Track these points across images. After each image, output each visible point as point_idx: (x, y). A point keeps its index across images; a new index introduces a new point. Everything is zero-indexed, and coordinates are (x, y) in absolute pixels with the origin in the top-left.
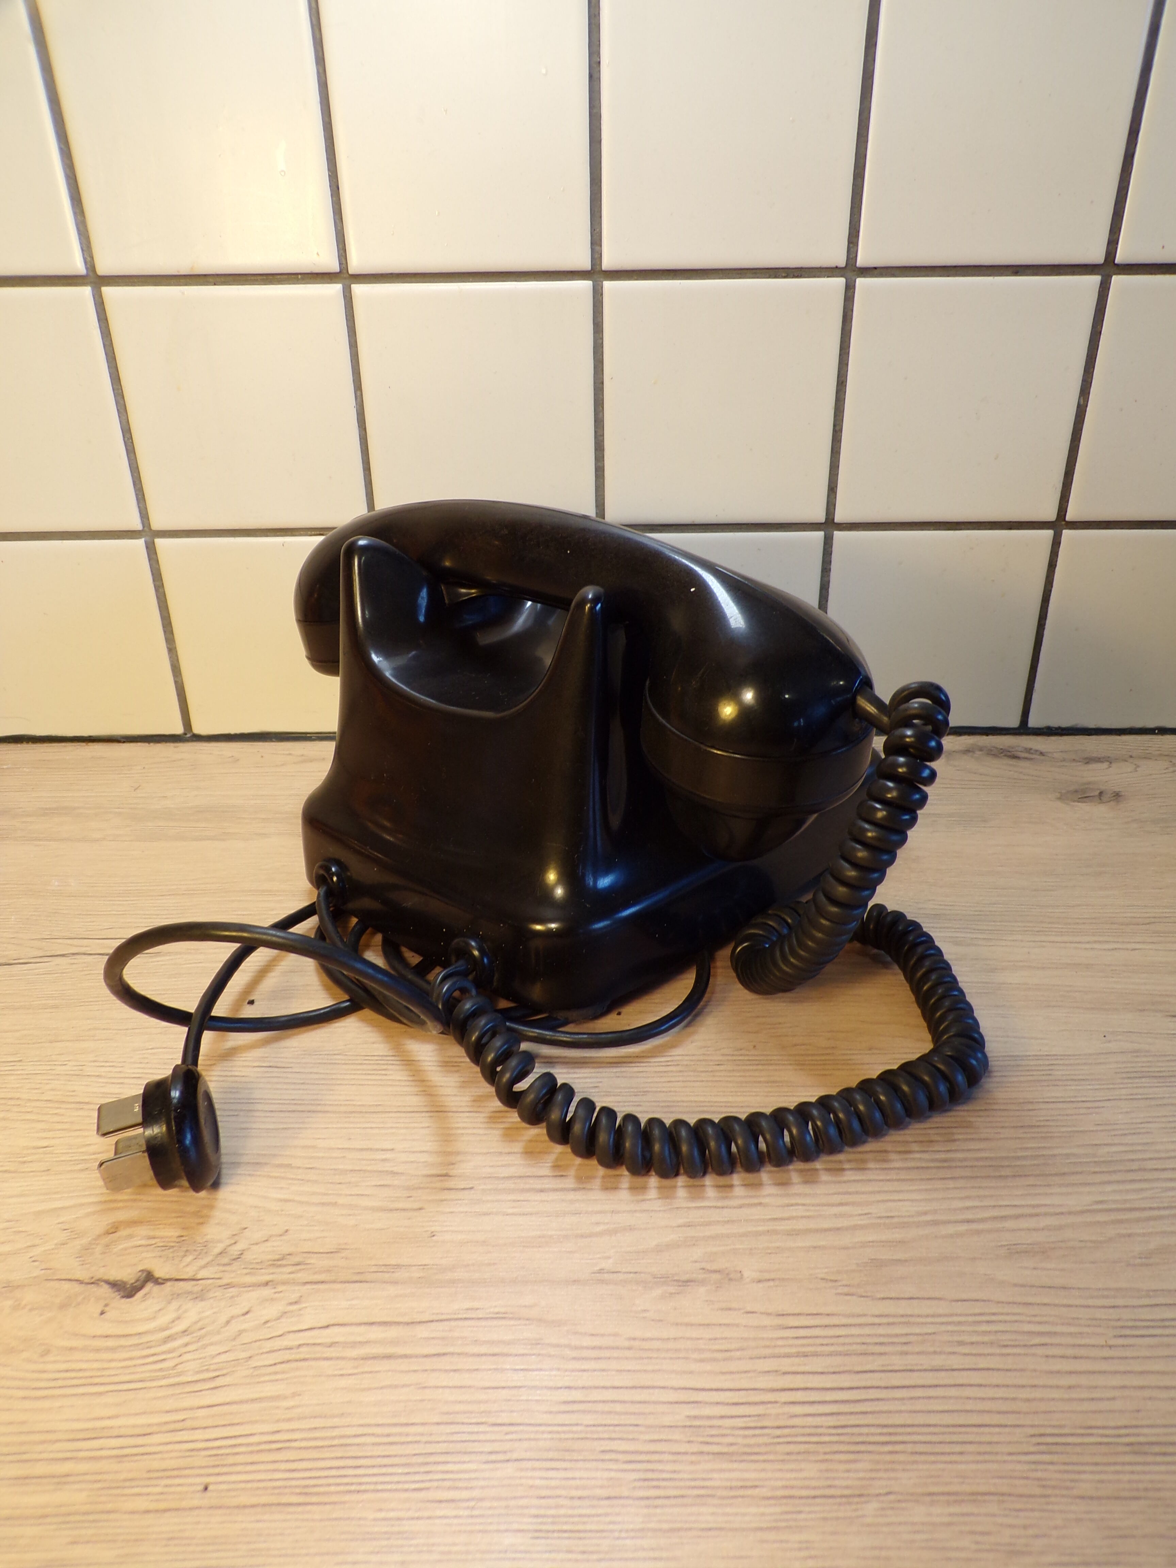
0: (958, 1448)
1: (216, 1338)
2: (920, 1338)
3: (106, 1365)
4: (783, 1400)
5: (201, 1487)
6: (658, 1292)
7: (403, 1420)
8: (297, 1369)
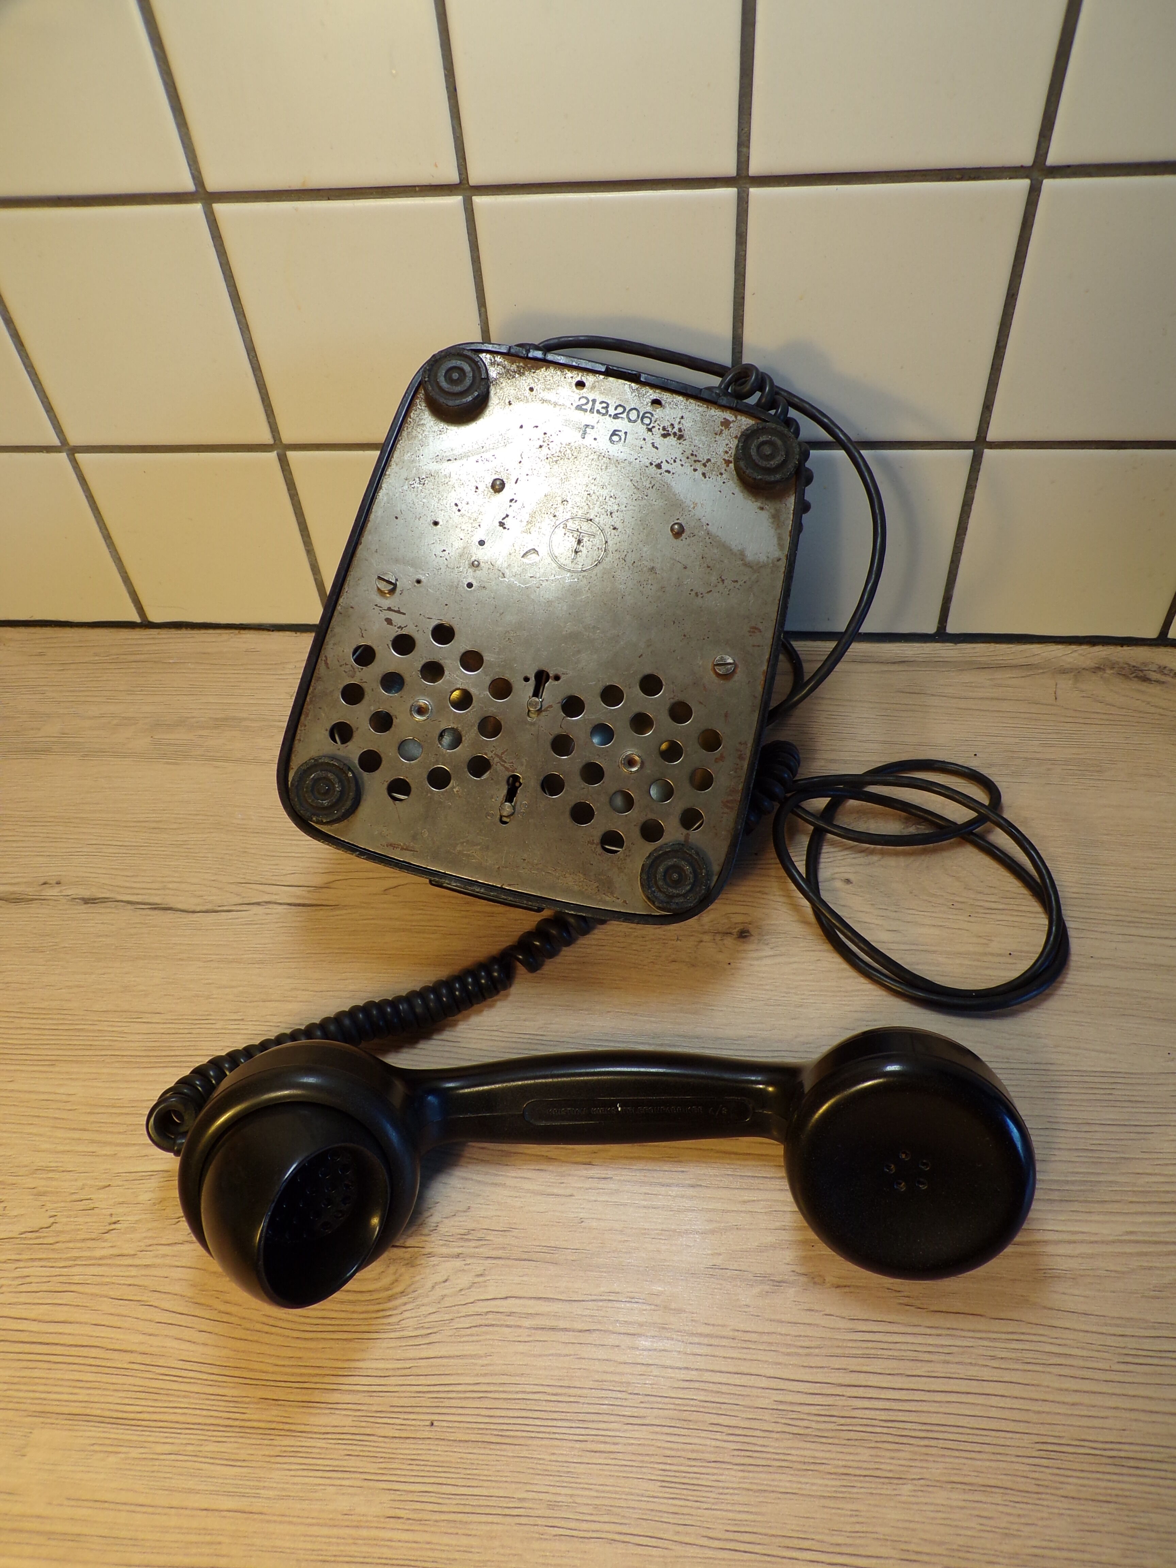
0: (977, 1448)
1: (426, 1300)
2: (961, 1350)
3: (350, 1316)
4: (849, 1394)
5: (428, 1423)
6: (756, 1290)
7: (566, 1383)
8: (486, 1333)
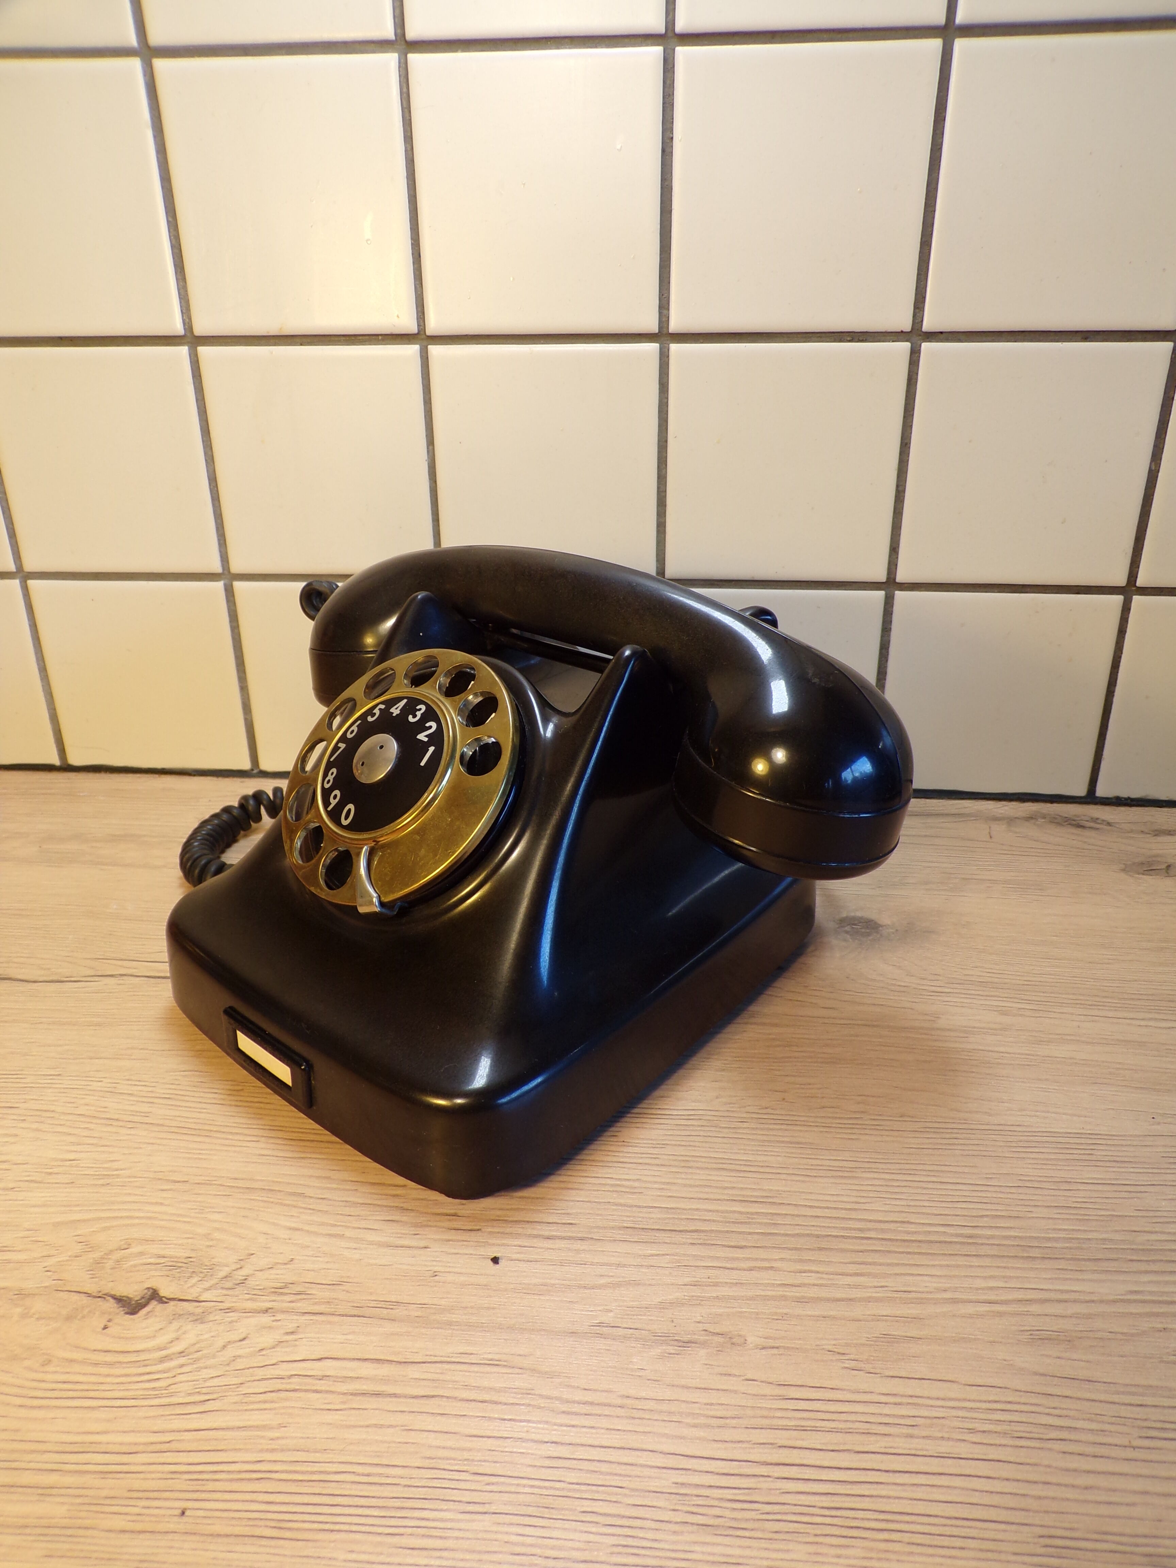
1: (212, 1362)
2: (928, 1421)
3: (102, 1380)
4: (776, 1475)
5: (179, 1512)
6: (657, 1351)
7: (385, 1461)
8: (286, 1399)
